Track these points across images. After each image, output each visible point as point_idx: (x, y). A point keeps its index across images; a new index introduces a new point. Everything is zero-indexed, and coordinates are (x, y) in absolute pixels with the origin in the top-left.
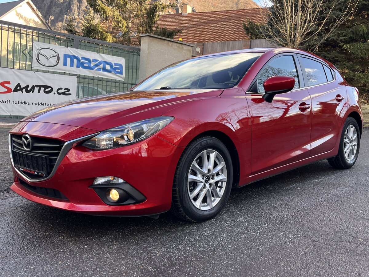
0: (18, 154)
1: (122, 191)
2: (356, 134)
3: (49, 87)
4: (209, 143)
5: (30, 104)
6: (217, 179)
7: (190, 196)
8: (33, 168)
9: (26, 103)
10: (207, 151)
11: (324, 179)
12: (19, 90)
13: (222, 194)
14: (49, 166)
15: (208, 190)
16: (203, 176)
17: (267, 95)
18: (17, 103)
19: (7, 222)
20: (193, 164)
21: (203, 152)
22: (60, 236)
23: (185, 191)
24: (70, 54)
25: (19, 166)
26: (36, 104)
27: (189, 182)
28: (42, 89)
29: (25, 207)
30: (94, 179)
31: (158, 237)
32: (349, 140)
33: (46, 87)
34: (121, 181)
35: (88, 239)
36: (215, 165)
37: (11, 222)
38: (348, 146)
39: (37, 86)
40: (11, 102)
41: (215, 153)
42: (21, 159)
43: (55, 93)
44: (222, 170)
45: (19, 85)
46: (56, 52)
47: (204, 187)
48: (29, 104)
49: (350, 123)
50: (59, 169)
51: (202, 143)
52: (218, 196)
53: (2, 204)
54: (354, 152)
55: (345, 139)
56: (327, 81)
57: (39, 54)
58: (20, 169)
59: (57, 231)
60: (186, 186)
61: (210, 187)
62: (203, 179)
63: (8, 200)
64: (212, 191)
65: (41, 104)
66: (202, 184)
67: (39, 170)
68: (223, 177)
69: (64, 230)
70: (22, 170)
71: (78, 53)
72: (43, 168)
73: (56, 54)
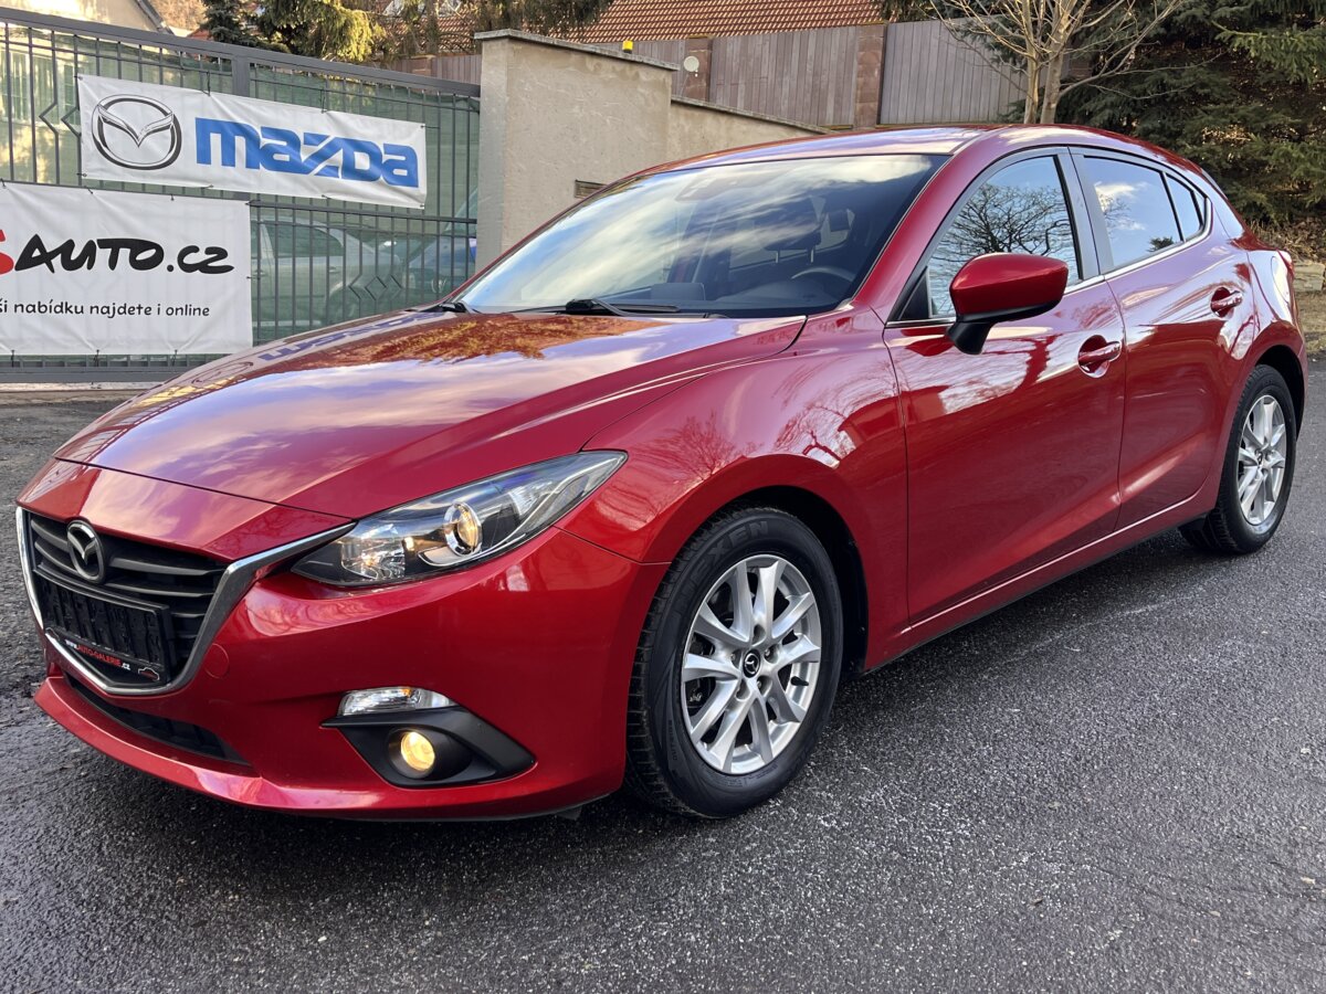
0: (54, 588)
1: (442, 738)
2: (1283, 425)
3: (147, 245)
4: (754, 533)
5: (82, 311)
6: (785, 656)
7: (692, 731)
8: (116, 647)
9: (67, 309)
10: (748, 562)
11: (1166, 601)
12: (38, 261)
13: (806, 709)
14: (171, 645)
15: (757, 700)
16: (737, 652)
17: (963, 327)
18: (34, 310)
19: (30, 830)
20: (699, 616)
21: (735, 569)
22: (227, 894)
23: (672, 718)
24: (219, 118)
25: (63, 630)
26: (105, 310)
27: (687, 683)
28: (124, 253)
29: (95, 762)
30: (340, 696)
31: (580, 888)
32: (1258, 450)
33: (137, 246)
34: (439, 701)
35: (330, 901)
36: (780, 605)
37: (47, 831)
38: (1251, 472)
39: (104, 243)
40: (11, 308)
41: (776, 564)
42: (69, 608)
43: (170, 268)
44: (804, 622)
45: (36, 242)
46: (165, 114)
47: (742, 690)
48: (79, 310)
49: (1261, 388)
50: (211, 659)
51: (730, 535)
52: (792, 718)
53: (10, 746)
54: (1274, 490)
55: (1244, 447)
56: (1182, 239)
57: (105, 124)
58: (68, 642)
59: (214, 870)
60: (677, 697)
61: (762, 689)
62: (735, 663)
63: (28, 728)
64: (771, 700)
65: (122, 310)
66: (734, 684)
67: (136, 656)
68: (808, 645)
69: (240, 862)
70: (75, 646)
71: (249, 111)
72: (149, 651)
73: (169, 120)
